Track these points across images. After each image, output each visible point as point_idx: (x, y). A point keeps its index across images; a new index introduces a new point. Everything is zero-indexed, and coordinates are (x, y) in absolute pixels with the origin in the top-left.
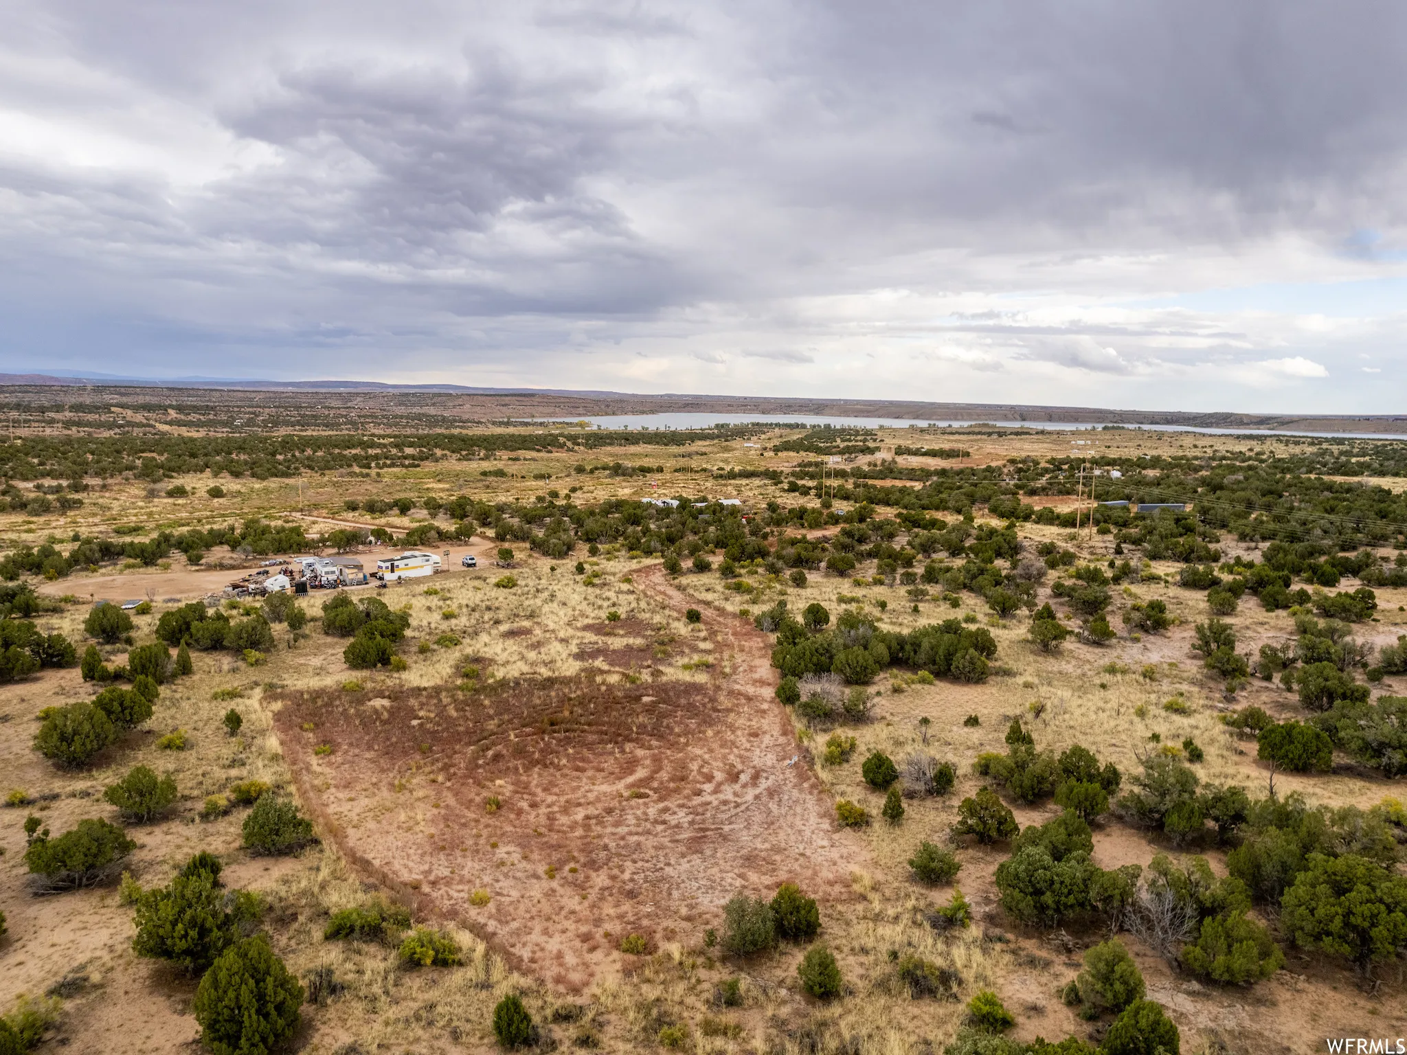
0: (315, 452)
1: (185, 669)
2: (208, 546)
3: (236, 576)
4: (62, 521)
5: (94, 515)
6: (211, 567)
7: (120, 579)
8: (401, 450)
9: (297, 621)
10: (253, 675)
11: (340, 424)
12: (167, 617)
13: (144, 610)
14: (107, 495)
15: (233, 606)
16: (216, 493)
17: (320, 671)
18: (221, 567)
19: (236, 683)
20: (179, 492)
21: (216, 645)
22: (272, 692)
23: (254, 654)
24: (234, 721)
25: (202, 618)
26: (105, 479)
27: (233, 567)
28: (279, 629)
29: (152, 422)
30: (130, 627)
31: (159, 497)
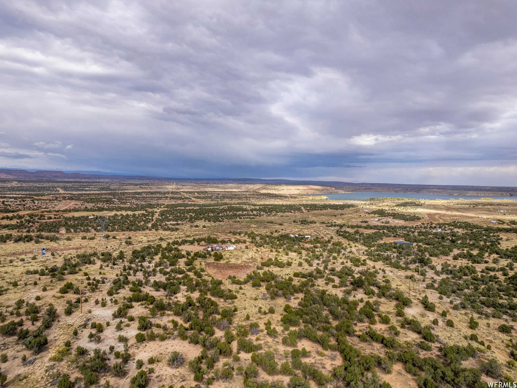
0: (230, 212)
1: (196, 259)
2: (201, 241)
3: (204, 247)
4: (176, 233)
5: (181, 232)
6: (201, 246)
7: (188, 247)
8: (252, 212)
9: (210, 255)
10: (204, 260)
11: (242, 198)
12: (195, 253)
13: (192, 252)
14: (183, 226)
15: (203, 252)
16: (204, 227)
17: (211, 261)
18: (202, 246)
19: (202, 261)
20: (197, 226)
21: (200, 257)
22: (205, 262)
23: (204, 258)
24: (201, 264)
25: (199, 253)
26: (182, 222)
27: (204, 246)
28: (208, 256)
29: (191, 197)
30: (190, 254)
31: (193, 227)
